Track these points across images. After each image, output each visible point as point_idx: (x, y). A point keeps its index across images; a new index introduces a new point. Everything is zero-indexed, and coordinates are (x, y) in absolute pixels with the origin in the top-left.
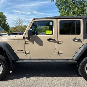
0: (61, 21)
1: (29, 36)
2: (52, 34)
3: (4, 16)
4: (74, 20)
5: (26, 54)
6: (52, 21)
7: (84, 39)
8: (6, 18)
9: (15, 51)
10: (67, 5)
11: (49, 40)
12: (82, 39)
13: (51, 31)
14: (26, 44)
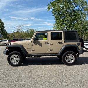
0: (51, 33)
1: (34, 41)
2: (47, 40)
3: (2, 22)
4: (59, 32)
5: (33, 51)
6: (47, 33)
7: (64, 42)
8: (4, 24)
9: (26, 49)
10: (62, 14)
11: (45, 43)
12: (63, 42)
13: (46, 38)
14: (32, 45)
